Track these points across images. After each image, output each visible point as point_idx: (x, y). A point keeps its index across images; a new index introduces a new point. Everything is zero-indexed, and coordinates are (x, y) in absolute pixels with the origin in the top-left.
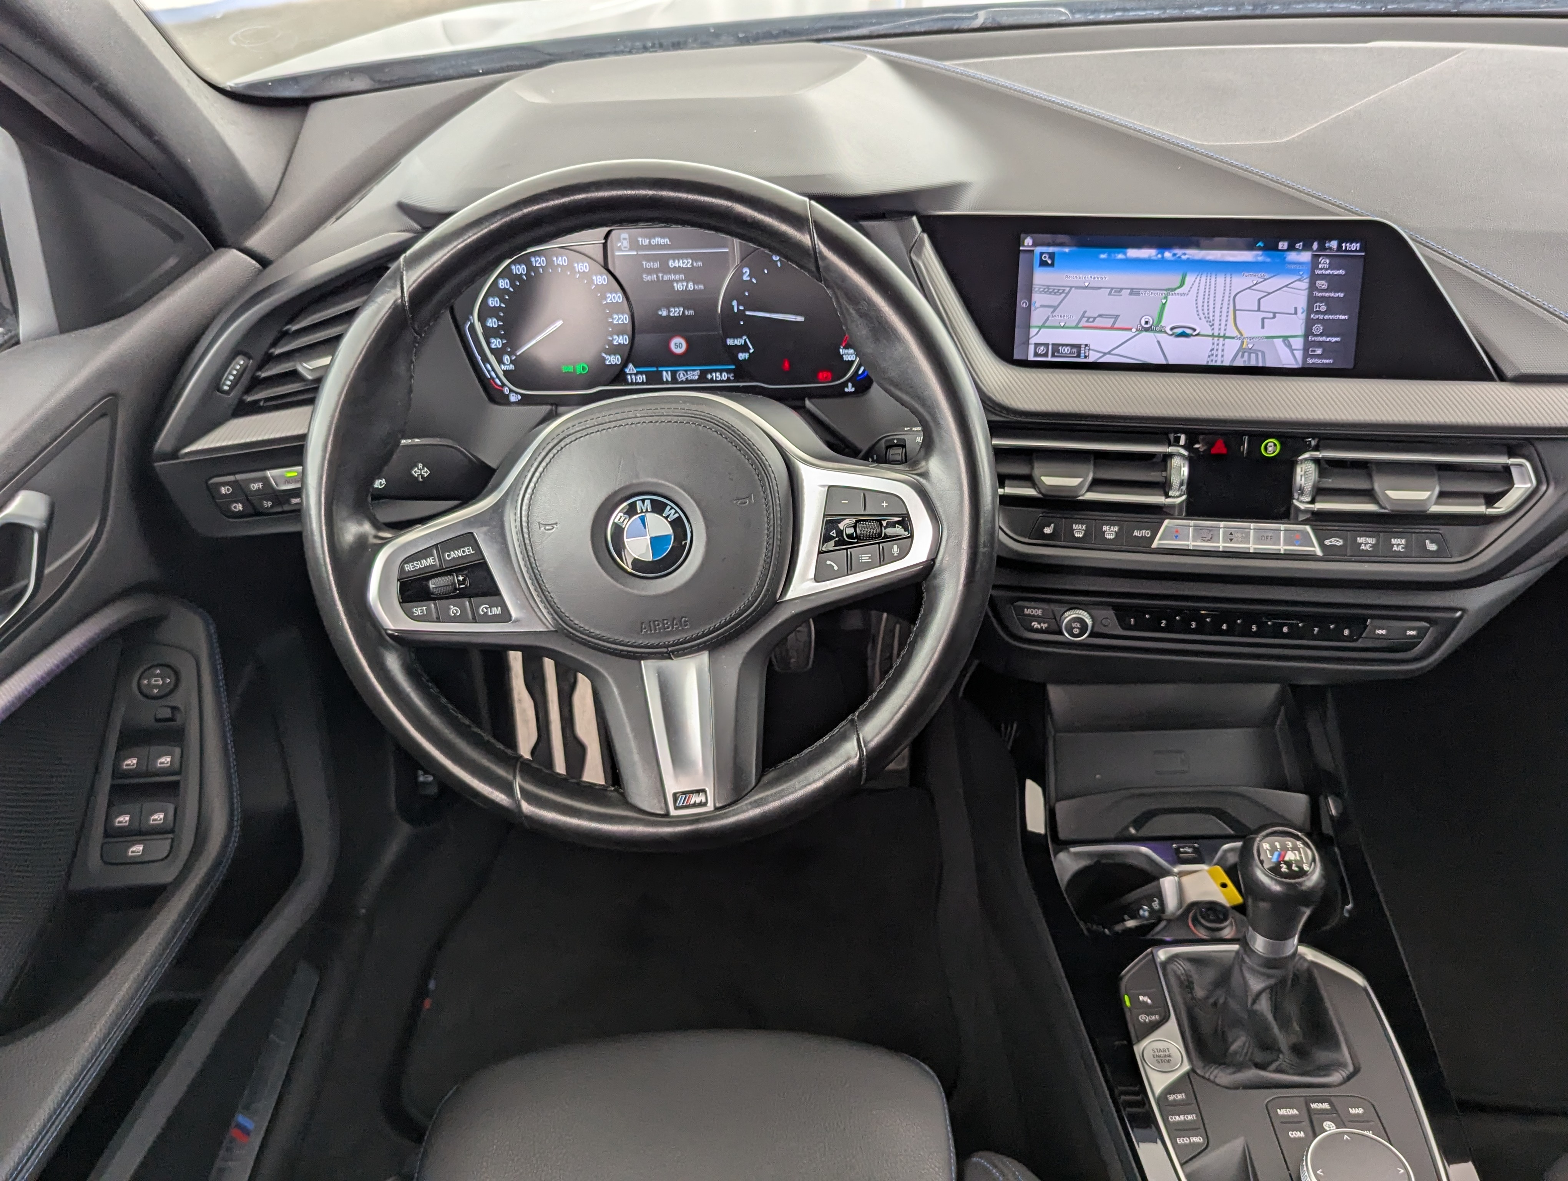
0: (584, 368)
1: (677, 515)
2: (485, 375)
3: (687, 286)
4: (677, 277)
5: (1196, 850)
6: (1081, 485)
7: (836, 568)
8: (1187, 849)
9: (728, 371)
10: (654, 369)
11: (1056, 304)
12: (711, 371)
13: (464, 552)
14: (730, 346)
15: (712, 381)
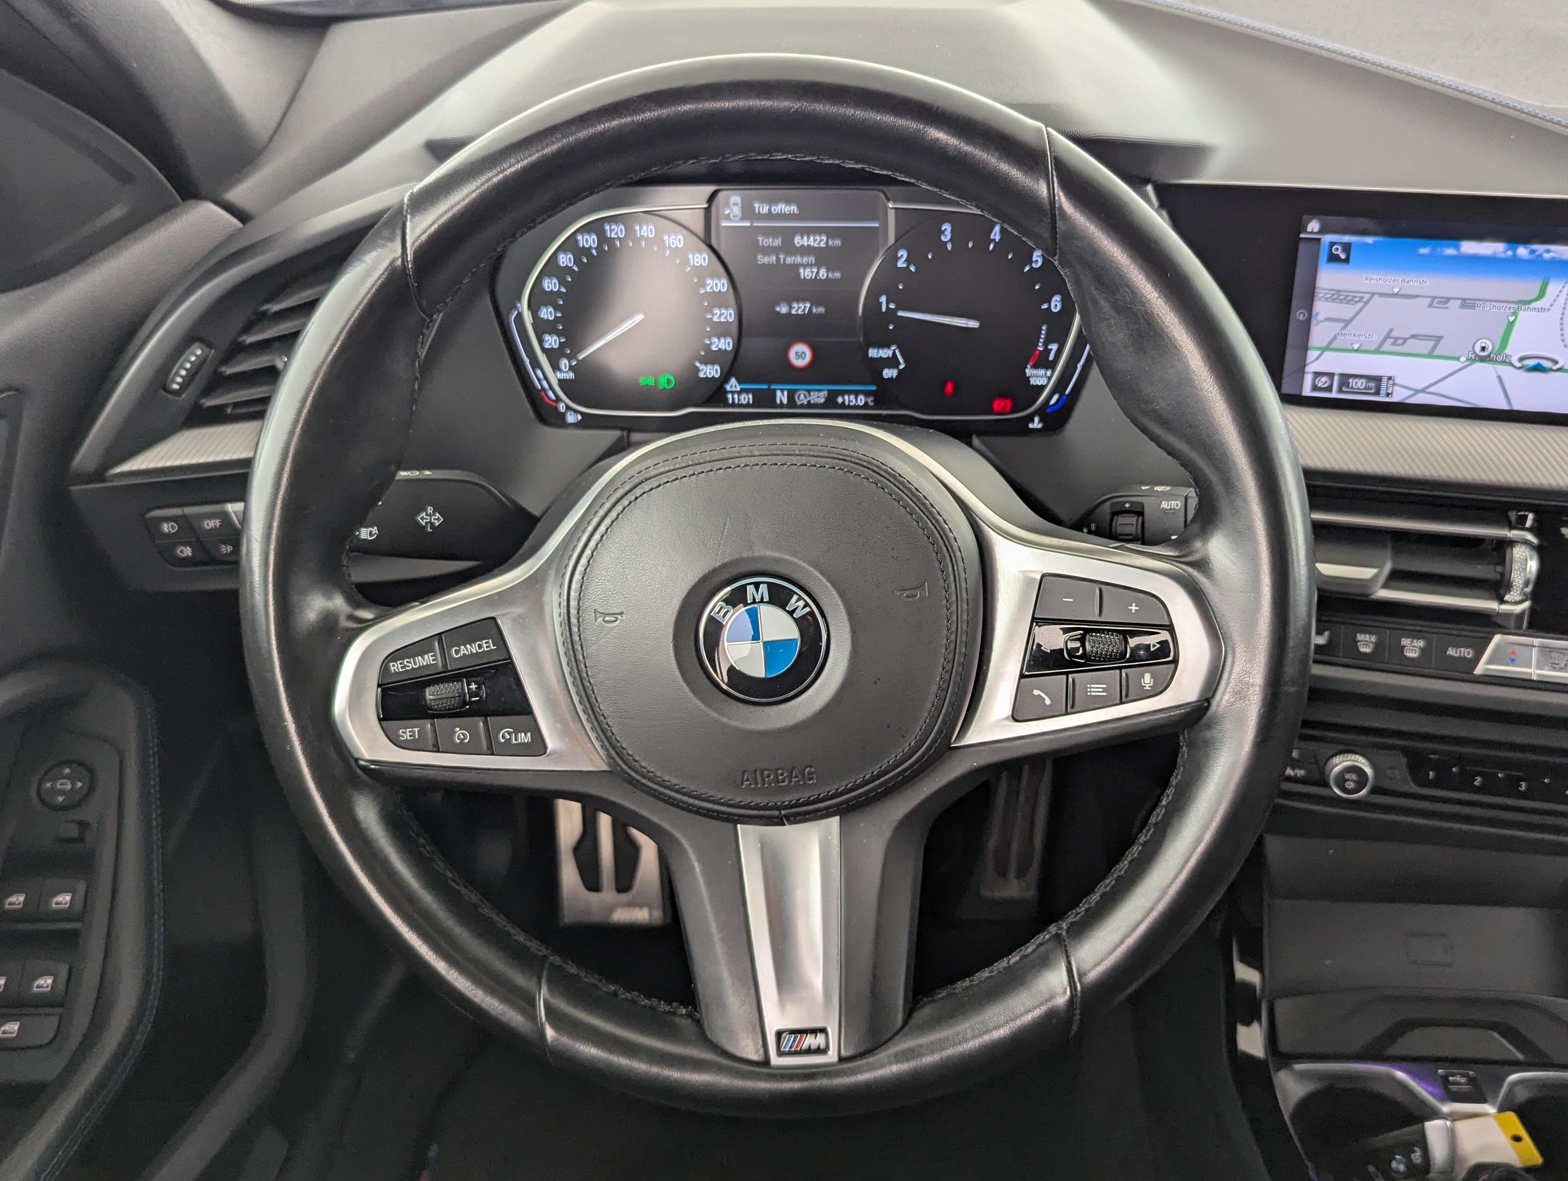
0: (669, 381)
1: (808, 609)
2: (534, 386)
3: (818, 273)
4: (805, 260)
5: (1472, 1081)
6: (1375, 577)
7: (1048, 702)
8: (1458, 1078)
9: (867, 394)
10: (765, 387)
11: (1348, 317)
12: (843, 393)
13: (480, 647)
14: (873, 359)
15: (843, 406)
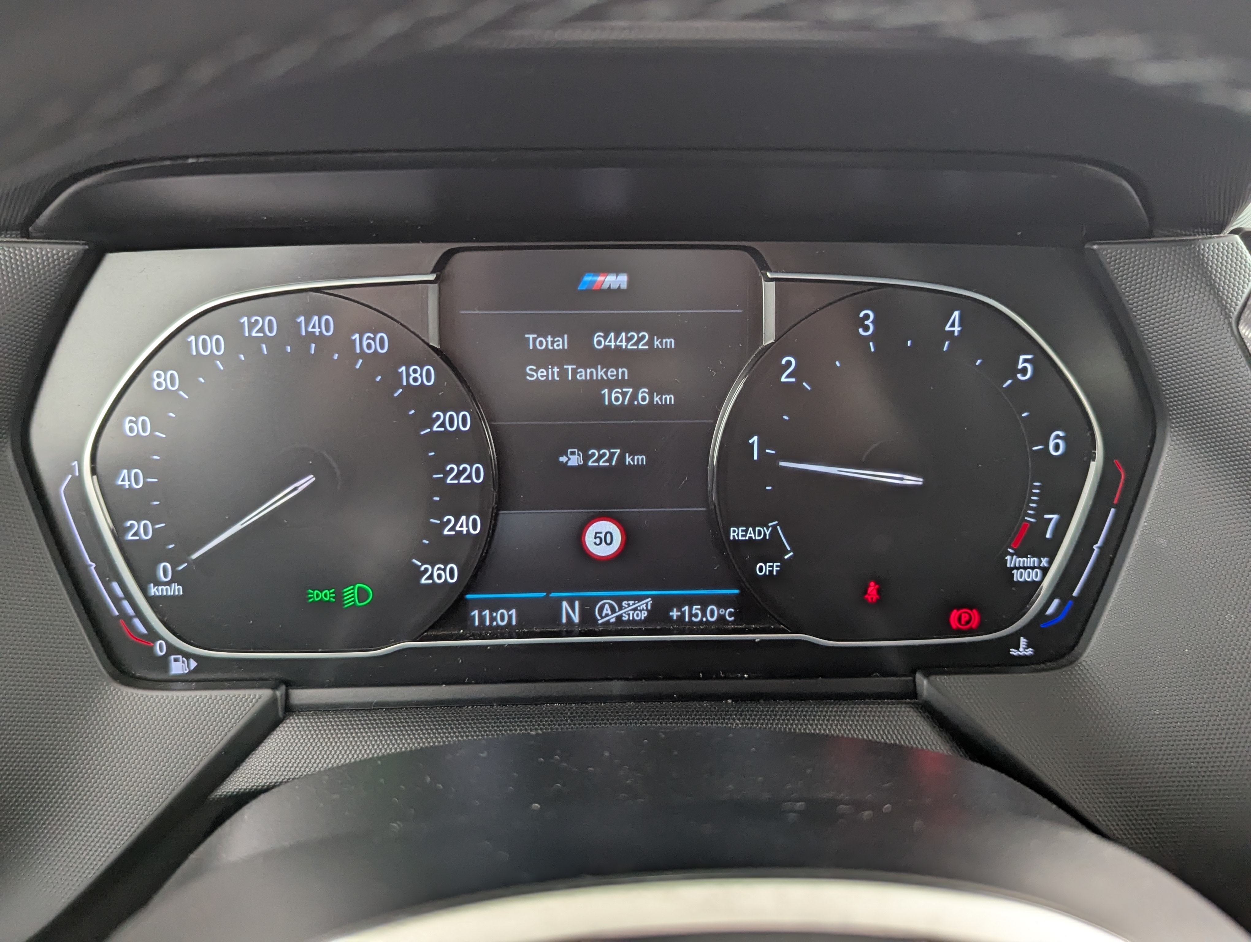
0: (362, 595)
2: (108, 610)
3: (634, 396)
4: (612, 373)
9: (721, 602)
10: (541, 595)
12: (679, 602)
14: (736, 543)
15: (682, 626)
